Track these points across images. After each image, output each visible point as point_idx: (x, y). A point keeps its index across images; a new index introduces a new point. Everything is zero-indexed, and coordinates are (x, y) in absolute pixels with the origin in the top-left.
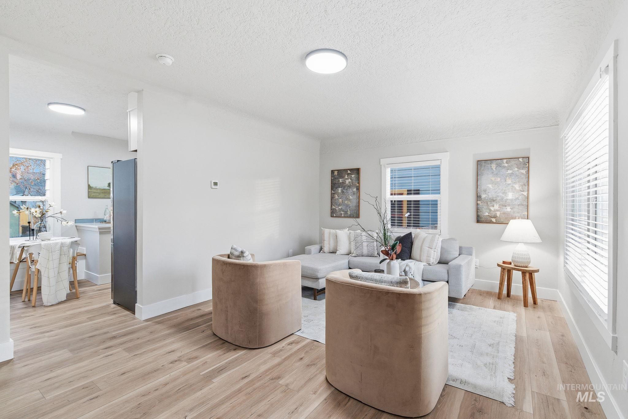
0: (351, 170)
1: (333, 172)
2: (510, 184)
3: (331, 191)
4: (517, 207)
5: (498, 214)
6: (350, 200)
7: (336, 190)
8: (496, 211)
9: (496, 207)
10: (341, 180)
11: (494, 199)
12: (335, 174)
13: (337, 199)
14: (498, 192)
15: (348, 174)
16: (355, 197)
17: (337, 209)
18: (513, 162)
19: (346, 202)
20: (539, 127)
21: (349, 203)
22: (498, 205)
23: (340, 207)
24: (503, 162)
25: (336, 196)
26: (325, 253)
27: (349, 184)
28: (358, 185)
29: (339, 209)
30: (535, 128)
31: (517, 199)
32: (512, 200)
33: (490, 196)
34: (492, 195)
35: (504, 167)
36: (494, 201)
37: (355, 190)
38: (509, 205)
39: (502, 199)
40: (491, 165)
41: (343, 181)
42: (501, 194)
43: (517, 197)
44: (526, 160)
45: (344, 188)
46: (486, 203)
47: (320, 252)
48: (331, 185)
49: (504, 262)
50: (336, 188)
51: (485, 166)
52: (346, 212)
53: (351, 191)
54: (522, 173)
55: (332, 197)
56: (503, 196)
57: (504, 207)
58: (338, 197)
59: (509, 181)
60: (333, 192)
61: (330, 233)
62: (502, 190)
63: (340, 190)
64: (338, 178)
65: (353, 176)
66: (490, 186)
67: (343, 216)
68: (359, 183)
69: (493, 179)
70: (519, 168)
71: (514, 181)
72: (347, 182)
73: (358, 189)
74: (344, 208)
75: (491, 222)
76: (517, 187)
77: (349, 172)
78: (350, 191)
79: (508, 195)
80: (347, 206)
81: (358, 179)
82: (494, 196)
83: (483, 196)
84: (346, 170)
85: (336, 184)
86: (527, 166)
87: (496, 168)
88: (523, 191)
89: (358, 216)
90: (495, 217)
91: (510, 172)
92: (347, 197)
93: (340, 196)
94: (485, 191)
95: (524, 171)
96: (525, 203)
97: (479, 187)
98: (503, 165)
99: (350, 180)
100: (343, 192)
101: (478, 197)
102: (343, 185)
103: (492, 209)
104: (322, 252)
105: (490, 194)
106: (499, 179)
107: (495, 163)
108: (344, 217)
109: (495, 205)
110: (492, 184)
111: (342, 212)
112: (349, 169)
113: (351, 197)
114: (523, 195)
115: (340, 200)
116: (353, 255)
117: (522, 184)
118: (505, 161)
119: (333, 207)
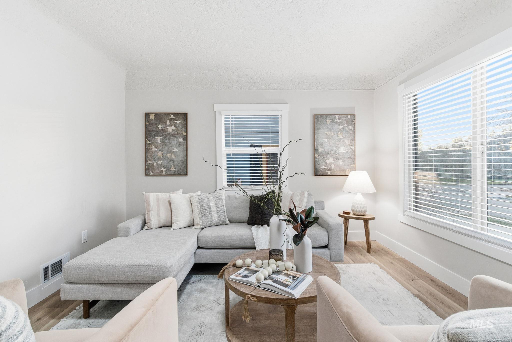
0: (174, 114)
1: (147, 115)
2: (341, 139)
3: (146, 141)
4: (347, 160)
5: (333, 167)
6: (174, 153)
7: (154, 139)
8: (331, 164)
9: (331, 160)
10: (160, 127)
11: (329, 152)
12: (151, 118)
13: (156, 151)
14: (332, 146)
15: (171, 120)
16: (181, 148)
17: (155, 164)
18: (343, 118)
19: (168, 155)
20: (361, 90)
21: (173, 157)
22: (332, 158)
23: (160, 163)
24: (336, 118)
25: (154, 148)
26: (151, 229)
27: (172, 133)
28: (185, 134)
29: (158, 164)
30: (358, 89)
31: (347, 152)
32: (343, 153)
33: (326, 150)
34: (327, 148)
35: (337, 122)
36: (329, 154)
37: (181, 140)
38: (341, 159)
39: (336, 152)
40: (327, 120)
41: (164, 129)
42: (334, 148)
43: (347, 151)
44: (353, 117)
45: (165, 137)
46: (322, 156)
47: (142, 229)
48: (146, 133)
49: (344, 213)
50: (154, 137)
51: (321, 121)
52: (169, 169)
53: (176, 141)
54: (350, 129)
55: (148, 149)
56: (336, 149)
57: (337, 160)
58: (157, 148)
59: (341, 136)
60: (148, 142)
61: (158, 200)
62: (335, 144)
63: (159, 139)
64: (156, 124)
65: (178, 122)
66: (326, 140)
67: (164, 173)
68: (186, 132)
69: (328, 133)
70: (348, 125)
71: (345, 136)
72: (170, 129)
73: (185, 139)
74: (165, 163)
75: (327, 175)
76: (347, 141)
77: (172, 116)
78: (174, 141)
79: (340, 149)
80: (170, 161)
81: (185, 126)
82: (329, 150)
83: (320, 150)
84: (168, 114)
85: (152, 131)
86: (354, 123)
87: (330, 123)
88: (351, 146)
89: (185, 173)
90: (330, 170)
91: (341, 127)
92: (170, 150)
93: (160, 148)
94: (322, 144)
95: (351, 127)
96: (353, 157)
97: (316, 141)
98: (336, 121)
99: (173, 127)
100: (163, 142)
101: (315, 150)
102: (163, 133)
103: (328, 162)
104: (146, 228)
105: (325, 148)
106: (332, 134)
107: (329, 118)
108: (166, 175)
109: (330, 158)
110: (327, 138)
111: (163, 169)
112: (173, 114)
113: (176, 150)
114: (351, 149)
115: (160, 153)
116: (199, 227)
117: (351, 139)
118: (337, 117)
119: (149, 162)
